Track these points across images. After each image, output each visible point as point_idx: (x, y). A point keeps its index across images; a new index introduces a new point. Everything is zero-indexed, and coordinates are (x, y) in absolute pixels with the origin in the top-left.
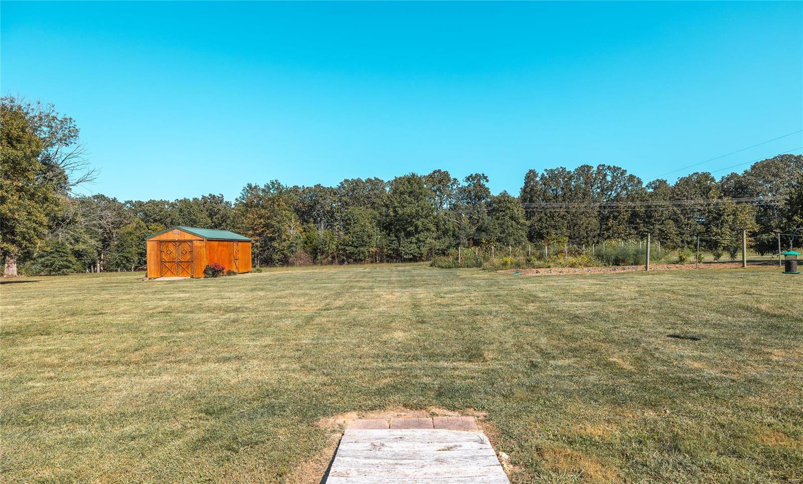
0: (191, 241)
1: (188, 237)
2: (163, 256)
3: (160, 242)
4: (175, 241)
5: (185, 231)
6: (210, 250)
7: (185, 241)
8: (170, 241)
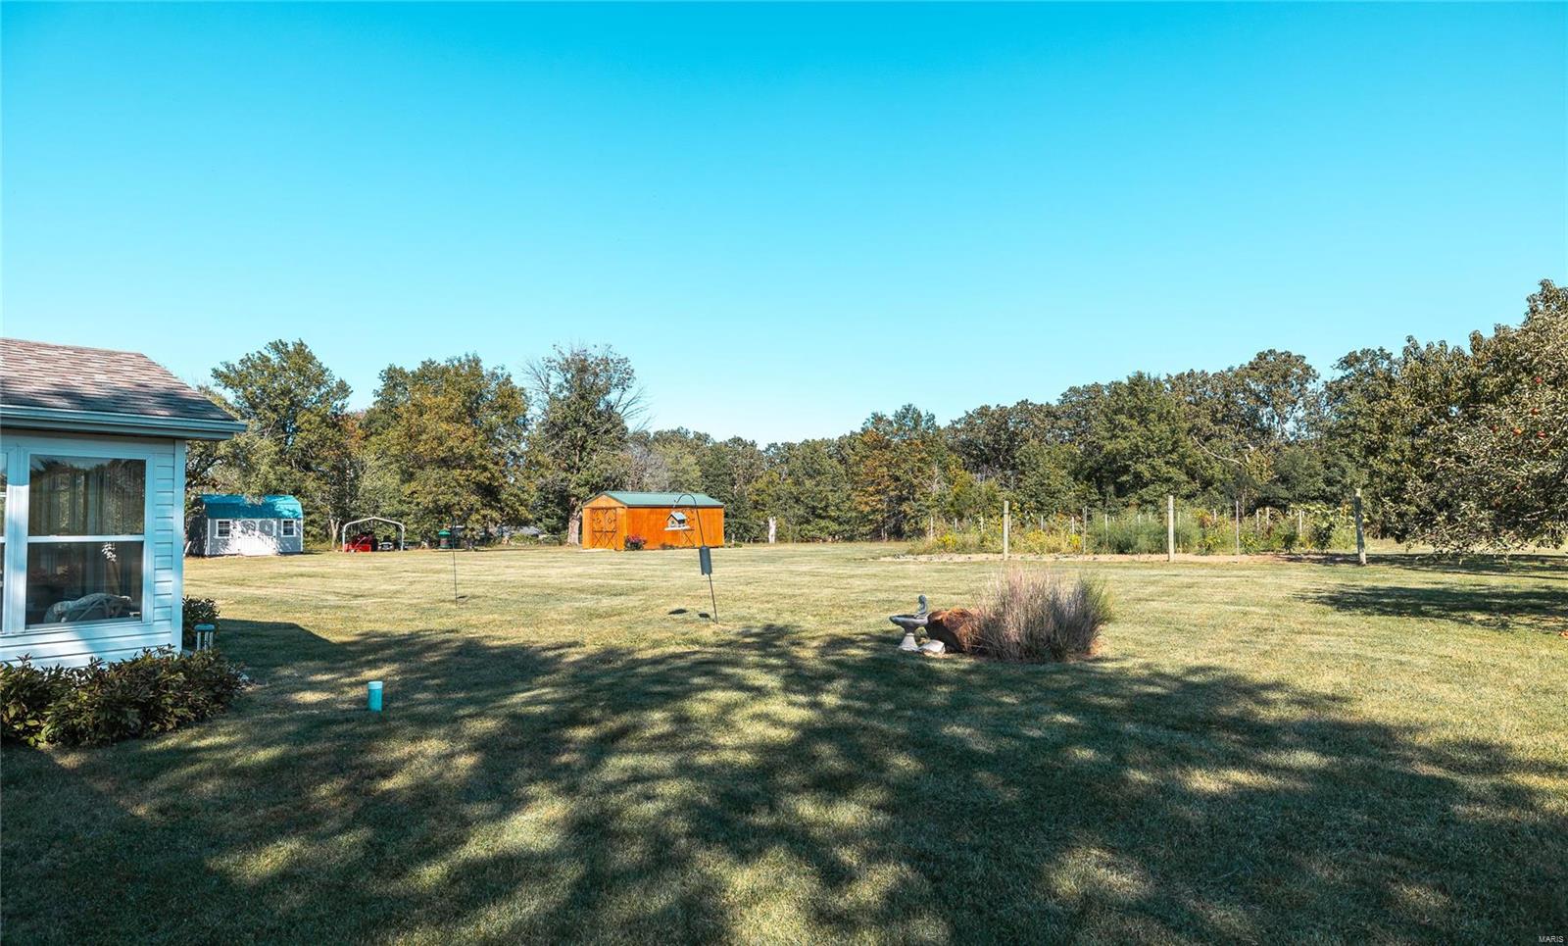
0: (615, 508)
1: (613, 504)
2: (595, 526)
3: (594, 509)
4: (602, 509)
5: (611, 497)
6: (633, 519)
7: (610, 508)
8: (599, 509)
